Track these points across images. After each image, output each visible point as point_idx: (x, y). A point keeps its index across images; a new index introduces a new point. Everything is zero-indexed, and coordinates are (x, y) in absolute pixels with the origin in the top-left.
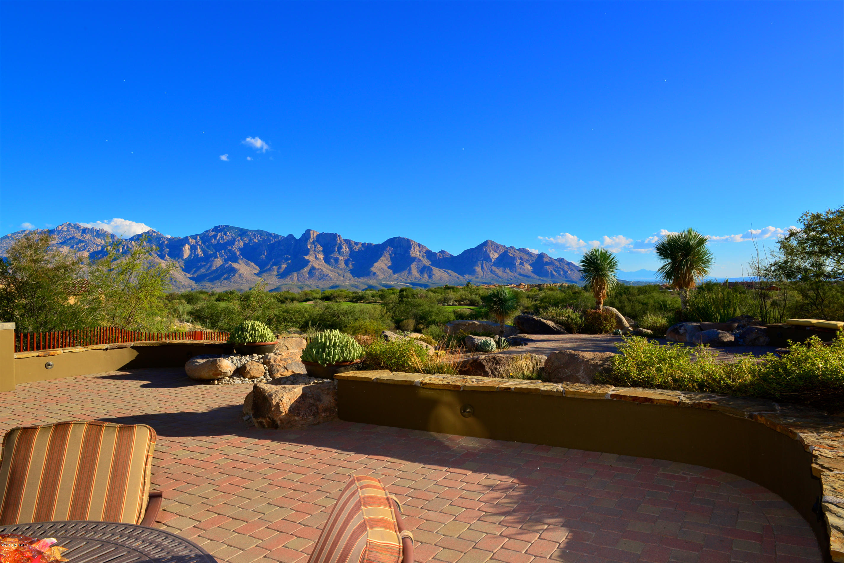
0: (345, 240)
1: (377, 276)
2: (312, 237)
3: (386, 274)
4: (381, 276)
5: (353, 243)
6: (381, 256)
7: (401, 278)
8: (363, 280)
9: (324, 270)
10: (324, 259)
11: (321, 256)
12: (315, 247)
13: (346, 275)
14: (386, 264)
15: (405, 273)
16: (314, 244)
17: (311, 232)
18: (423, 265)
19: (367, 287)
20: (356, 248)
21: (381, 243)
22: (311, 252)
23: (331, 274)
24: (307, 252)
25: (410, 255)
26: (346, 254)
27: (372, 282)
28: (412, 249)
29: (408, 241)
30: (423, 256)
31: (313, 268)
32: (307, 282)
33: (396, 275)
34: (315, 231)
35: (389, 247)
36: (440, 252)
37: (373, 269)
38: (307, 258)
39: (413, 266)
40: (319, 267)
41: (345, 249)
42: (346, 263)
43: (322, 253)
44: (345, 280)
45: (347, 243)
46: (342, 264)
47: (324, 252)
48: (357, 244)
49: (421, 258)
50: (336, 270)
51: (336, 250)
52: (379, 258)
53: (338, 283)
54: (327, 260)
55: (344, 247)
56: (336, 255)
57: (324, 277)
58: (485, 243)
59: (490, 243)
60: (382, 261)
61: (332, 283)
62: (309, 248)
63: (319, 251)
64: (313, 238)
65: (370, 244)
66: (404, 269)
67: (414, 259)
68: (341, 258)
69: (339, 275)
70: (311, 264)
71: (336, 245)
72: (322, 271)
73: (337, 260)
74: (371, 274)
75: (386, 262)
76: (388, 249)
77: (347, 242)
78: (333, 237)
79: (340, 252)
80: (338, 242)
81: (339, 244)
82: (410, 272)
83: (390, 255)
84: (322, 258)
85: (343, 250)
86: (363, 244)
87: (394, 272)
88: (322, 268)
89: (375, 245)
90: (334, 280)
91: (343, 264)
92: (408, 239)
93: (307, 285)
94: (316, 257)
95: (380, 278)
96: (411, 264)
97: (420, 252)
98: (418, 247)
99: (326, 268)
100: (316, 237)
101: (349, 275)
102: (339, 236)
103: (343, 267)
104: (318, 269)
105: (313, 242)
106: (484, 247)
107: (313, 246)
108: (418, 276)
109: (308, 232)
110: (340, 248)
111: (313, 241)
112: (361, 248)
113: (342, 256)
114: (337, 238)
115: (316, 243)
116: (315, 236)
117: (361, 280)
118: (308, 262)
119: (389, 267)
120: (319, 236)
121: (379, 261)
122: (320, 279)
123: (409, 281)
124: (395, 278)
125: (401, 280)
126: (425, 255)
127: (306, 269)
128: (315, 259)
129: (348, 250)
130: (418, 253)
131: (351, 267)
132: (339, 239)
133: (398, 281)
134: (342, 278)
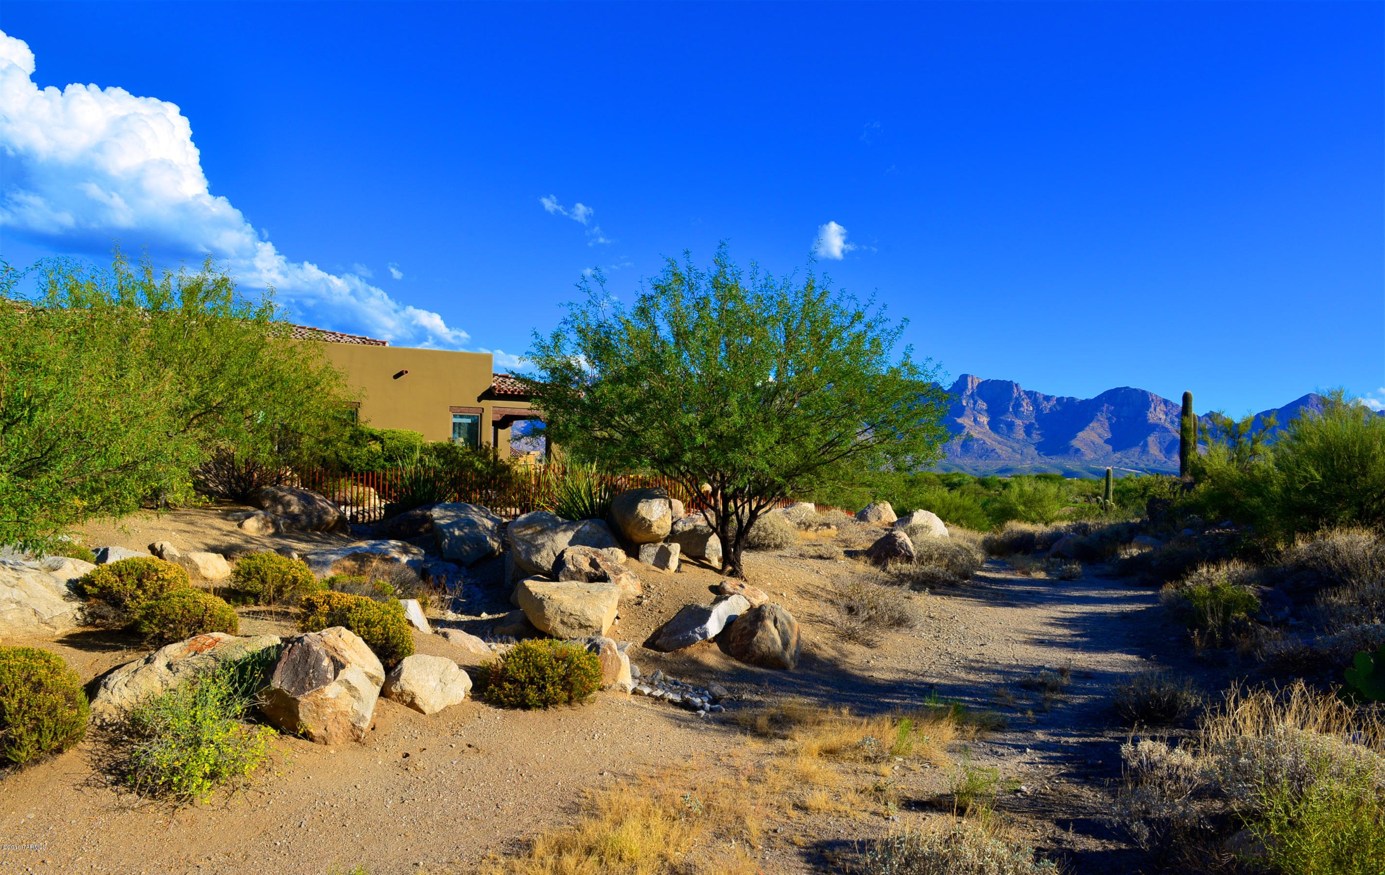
0: (1026, 393)
1: (1083, 454)
2: (970, 386)
3: (1099, 453)
4: (1089, 455)
5: (1041, 397)
6: (1091, 421)
7: (1127, 461)
8: (1056, 460)
9: (988, 441)
10: (989, 423)
11: (984, 419)
12: (975, 403)
13: (1025, 450)
14: (1100, 436)
15: (1135, 451)
16: (973, 399)
17: (970, 379)
18: (1171, 439)
19: (1062, 473)
20: (1046, 407)
21: (1092, 397)
22: (968, 412)
23: (999, 449)
24: (960, 411)
25: (1147, 420)
26: (1027, 417)
27: (1071, 464)
28: (1152, 410)
29: (1144, 394)
30: (1172, 422)
31: (970, 438)
32: (958, 461)
33: (1118, 455)
34: (975, 377)
35: (1106, 405)
36: (1206, 415)
37: (1075, 443)
38: (960, 421)
39: (1151, 439)
40: (980, 436)
41: (1027, 407)
42: (1028, 430)
43: (986, 414)
44: (1024, 460)
45: (1030, 398)
46: (1020, 433)
47: (989, 411)
48: (1047, 398)
49: (1168, 425)
50: (1009, 444)
51: (1011, 410)
52: (1087, 424)
53: (1011, 464)
54: (994, 425)
55: (1024, 404)
56: (1010, 418)
57: (987, 453)
58: (1305, 400)
59: (1314, 401)
60: (1093, 429)
61: (1000, 464)
62: (964, 404)
63: (981, 410)
64: (972, 388)
65: (1071, 400)
66: (1135, 444)
67: (1154, 428)
68: (1018, 422)
69: (1014, 451)
70: (966, 430)
71: (1010, 399)
72: (984, 443)
73: (1011, 426)
74: (1071, 451)
75: (1100, 431)
76: (1105, 409)
77: (1031, 395)
78: (1007, 387)
79: (1017, 413)
80: (1015, 395)
81: (1017, 399)
82: (1145, 450)
83: (1109, 419)
84: (986, 423)
85: (1022, 409)
86: (1059, 400)
87: (1115, 450)
88: (985, 438)
89: (1082, 401)
90: (1004, 459)
91: (1022, 432)
92: (1144, 391)
93: (957, 466)
94: (975, 420)
95: (1087, 458)
96: (1149, 435)
97: (1167, 415)
98: (1162, 405)
99: (991, 439)
100: (978, 386)
101: (1032, 451)
102: (1016, 385)
103: (1021, 437)
104: (977, 440)
105: (972, 396)
106: (1302, 407)
107: (972, 401)
108: (1161, 457)
109: (964, 378)
110: (1018, 405)
111: (972, 394)
112: (1054, 406)
113: (1021, 418)
114: (1012, 388)
115: (976, 398)
116: (975, 385)
117: (1053, 461)
118: (962, 427)
119: (1107, 441)
120: (981, 385)
121: (1087, 428)
122: (981, 457)
123: (1142, 466)
124: (1116, 460)
125: (1126, 464)
126: (1176, 420)
127: (957, 441)
128: (973, 424)
129: (1031, 408)
130: (1163, 417)
131: (1036, 437)
132: (1015, 391)
133: (1120, 464)
134: (1018, 456)
